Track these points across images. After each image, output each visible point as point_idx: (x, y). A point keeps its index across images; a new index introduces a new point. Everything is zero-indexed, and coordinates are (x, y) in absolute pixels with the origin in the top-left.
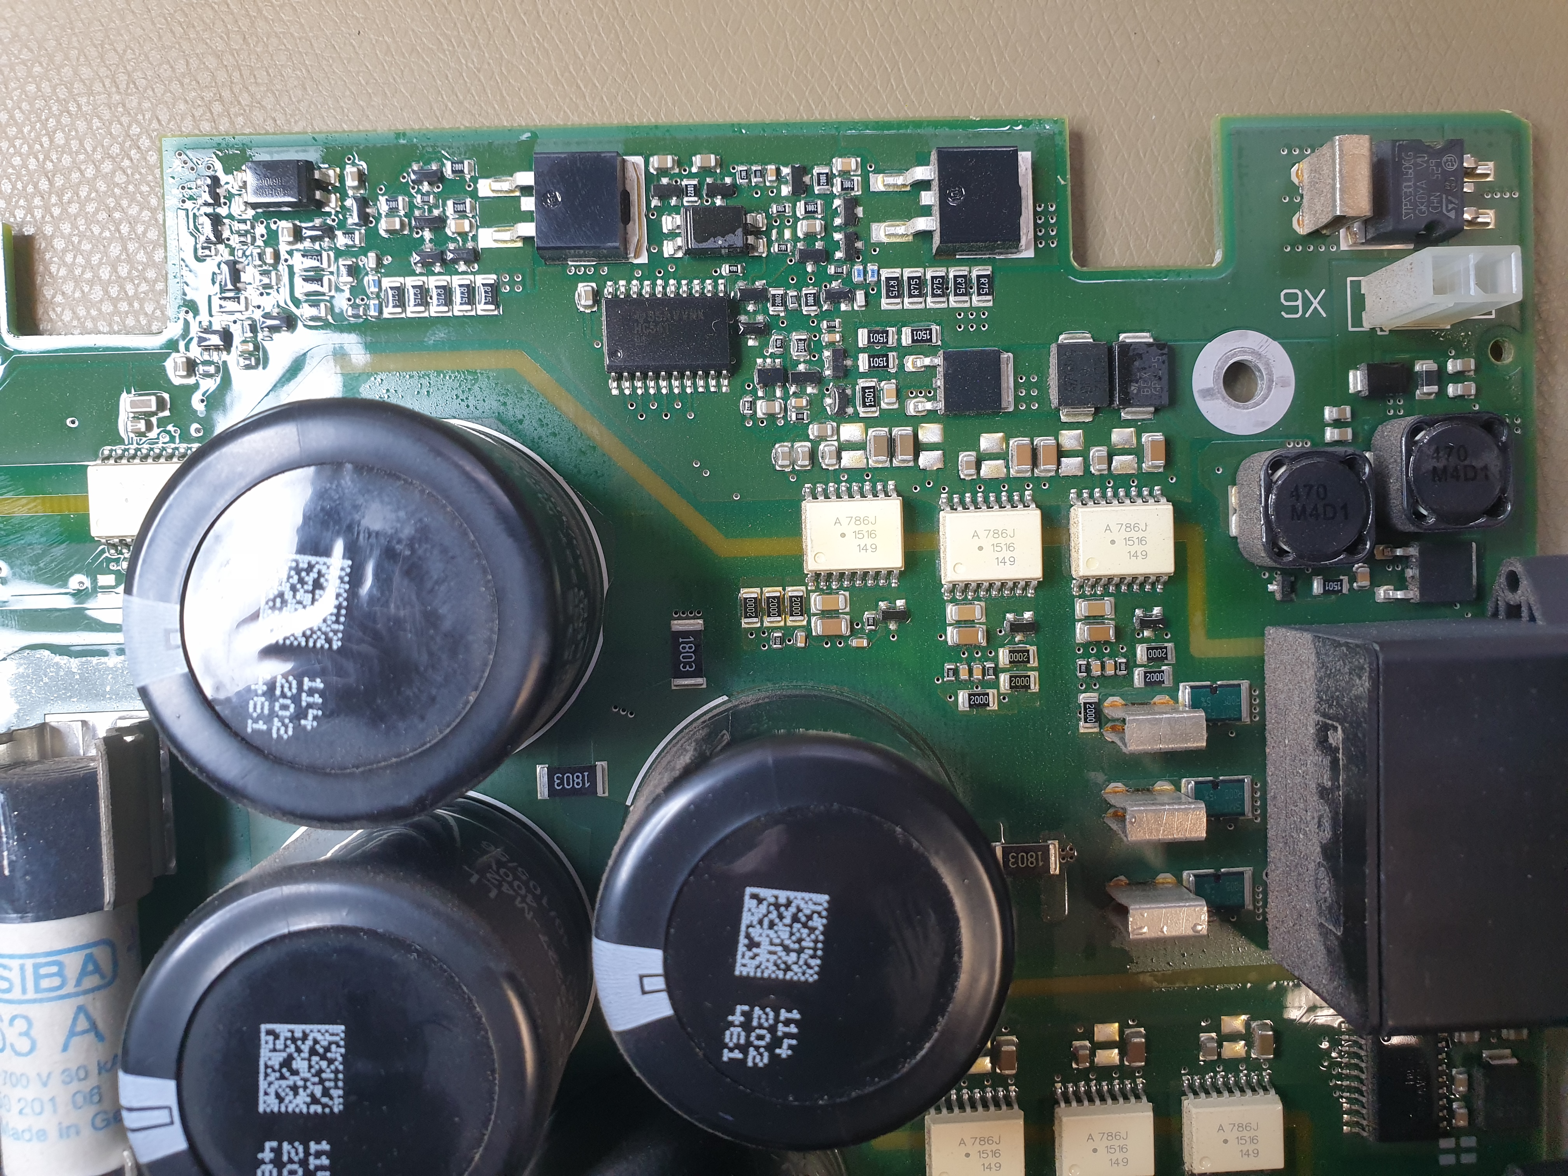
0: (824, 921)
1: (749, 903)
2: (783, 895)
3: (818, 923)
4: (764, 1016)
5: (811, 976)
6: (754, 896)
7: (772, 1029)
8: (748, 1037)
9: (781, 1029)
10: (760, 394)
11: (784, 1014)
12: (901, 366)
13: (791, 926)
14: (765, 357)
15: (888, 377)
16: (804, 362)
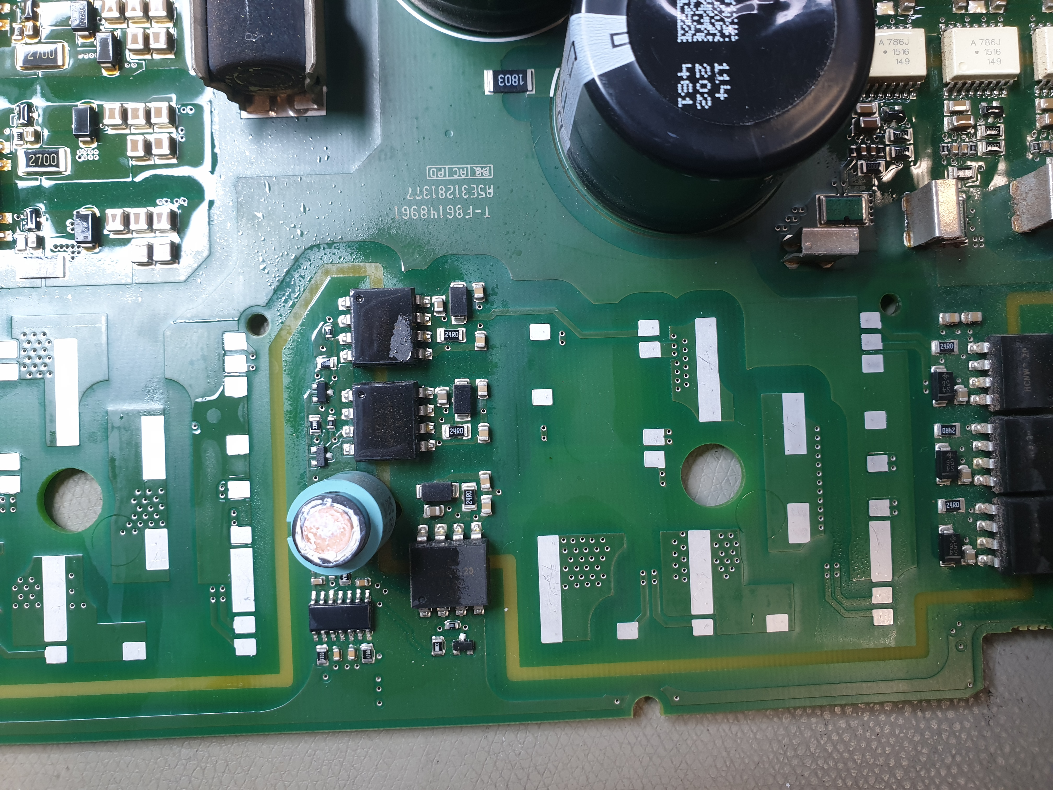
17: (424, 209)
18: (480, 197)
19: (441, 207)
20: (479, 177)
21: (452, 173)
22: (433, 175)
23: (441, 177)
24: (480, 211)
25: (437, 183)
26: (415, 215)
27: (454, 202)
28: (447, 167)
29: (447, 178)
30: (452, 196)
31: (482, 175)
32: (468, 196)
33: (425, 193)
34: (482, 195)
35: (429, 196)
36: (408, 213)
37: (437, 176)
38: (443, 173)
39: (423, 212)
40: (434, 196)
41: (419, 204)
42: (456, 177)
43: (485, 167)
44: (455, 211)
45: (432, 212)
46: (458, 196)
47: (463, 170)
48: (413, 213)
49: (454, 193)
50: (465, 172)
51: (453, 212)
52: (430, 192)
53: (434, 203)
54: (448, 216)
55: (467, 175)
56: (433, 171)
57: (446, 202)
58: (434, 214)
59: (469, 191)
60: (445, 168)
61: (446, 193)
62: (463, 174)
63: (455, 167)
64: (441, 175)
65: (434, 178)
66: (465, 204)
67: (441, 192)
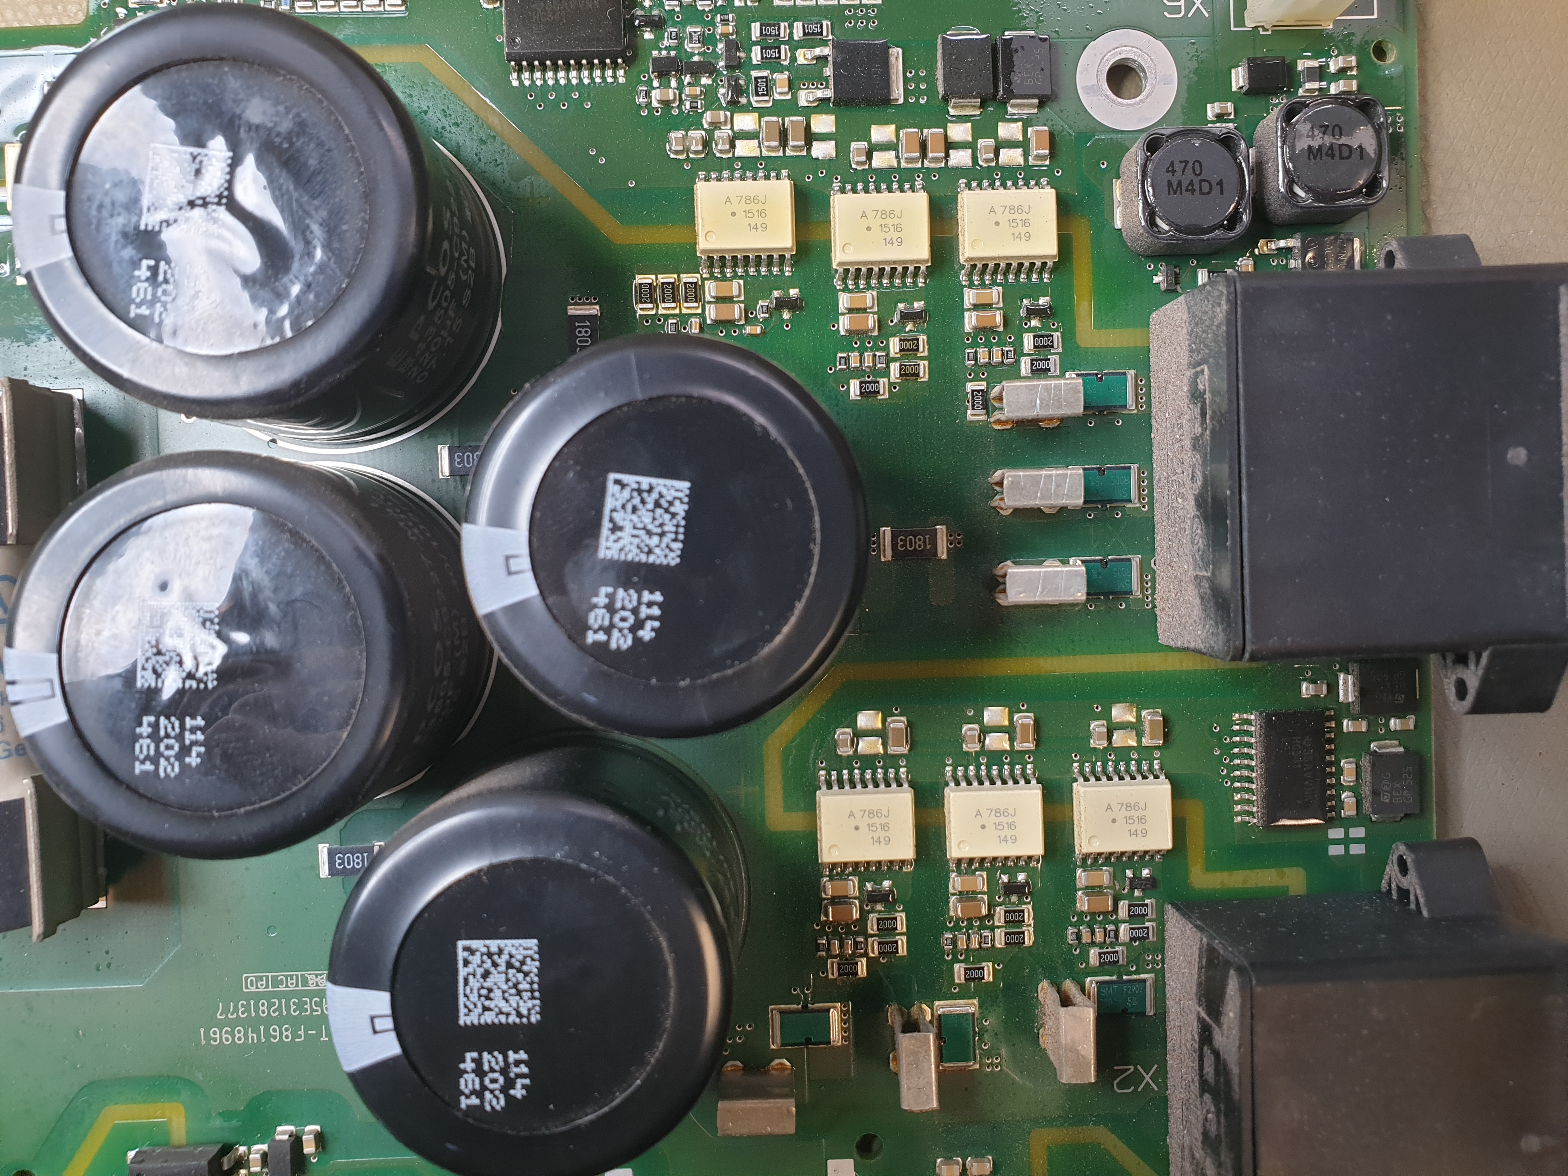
0: (686, 507)
1: (612, 488)
2: (645, 481)
3: (680, 509)
4: (628, 598)
5: (673, 560)
6: (617, 482)
7: (635, 611)
8: (611, 618)
9: (644, 611)
10: (656, 84)
11: (646, 596)
12: (794, 59)
13: (653, 511)
14: (660, 50)
15: (781, 69)
16: (699, 54)
17: (239, 1032)
18: (315, 1013)
19: (262, 1028)
20: (313, 987)
21: (276, 982)
22: (252, 985)
23: (262, 989)
24: (314, 1032)
25: (257, 997)
26: (227, 1040)
27: (280, 1021)
28: (270, 974)
29: (270, 989)
30: (277, 1013)
31: (317, 985)
32: (298, 1012)
33: (241, 1009)
34: (317, 1011)
35: (246, 1015)
36: (218, 1036)
37: (257, 988)
38: (264, 982)
39: (237, 1036)
40: (253, 1014)
41: (233, 1023)
42: (282, 988)
43: (321, 975)
44: (281, 1034)
45: (250, 1035)
46: (285, 1013)
47: (292, 979)
48: (224, 1036)
49: (279, 1008)
50: (294, 981)
51: (278, 1034)
52: (247, 1009)
53: (253, 1023)
54: (272, 1039)
55: (297, 986)
56: (252, 981)
57: (269, 1021)
58: (253, 1038)
59: (300, 1007)
60: (267, 977)
61: (269, 1008)
62: (292, 984)
63: (281, 976)
64: (262, 985)
65: (253, 989)
66: (295, 1024)
67: (261, 1008)
